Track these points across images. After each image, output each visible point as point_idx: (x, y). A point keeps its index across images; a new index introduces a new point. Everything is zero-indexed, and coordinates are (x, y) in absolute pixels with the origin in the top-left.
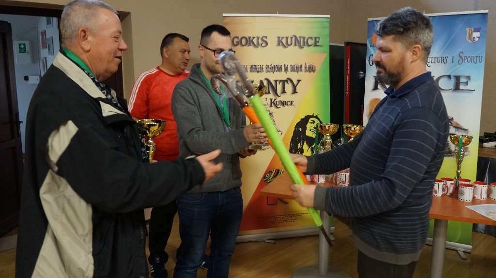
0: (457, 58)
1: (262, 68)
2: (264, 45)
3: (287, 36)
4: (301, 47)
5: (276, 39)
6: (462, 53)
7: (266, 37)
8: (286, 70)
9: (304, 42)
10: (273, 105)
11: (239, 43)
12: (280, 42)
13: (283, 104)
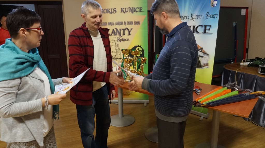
0: (206, 16)
1: (114, 23)
2: (114, 12)
3: (126, 7)
4: (133, 13)
5: (120, 9)
6: (208, 13)
7: (116, 9)
8: (125, 24)
9: (134, 10)
10: (119, 40)
12: (122, 11)
13: (124, 40)
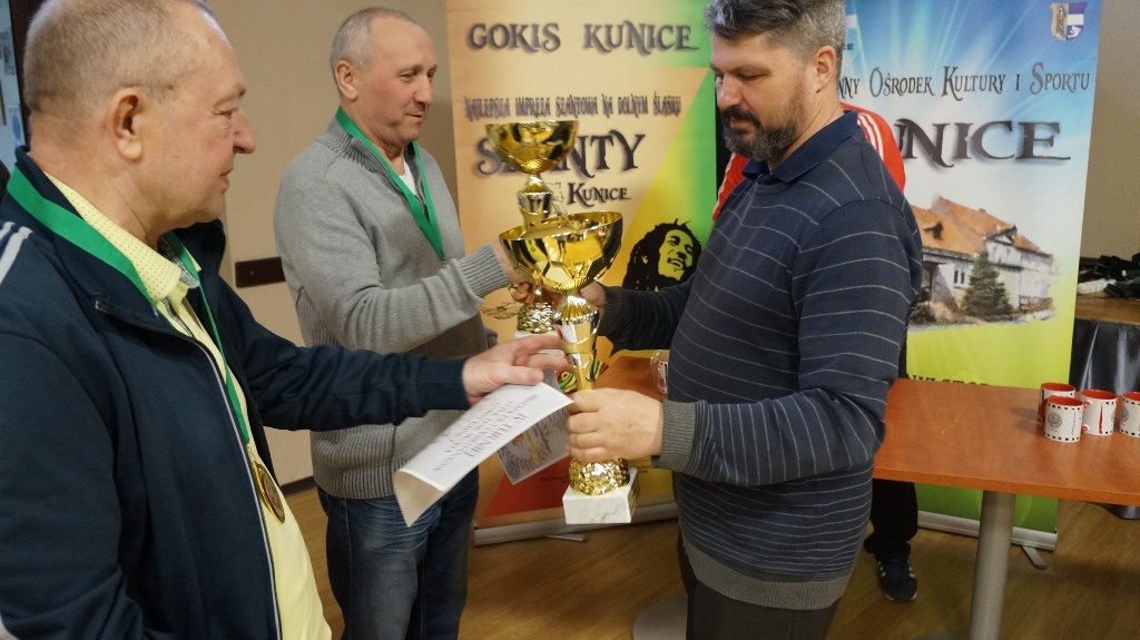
0: (1027, 79)
1: (548, 105)
2: (550, 45)
3: (609, 22)
4: (644, 52)
5: (582, 32)
6: (1041, 65)
7: (556, 26)
8: (608, 108)
9: (652, 39)
10: (575, 199)
11: (488, 40)
12: (590, 39)
13: (601, 197)
